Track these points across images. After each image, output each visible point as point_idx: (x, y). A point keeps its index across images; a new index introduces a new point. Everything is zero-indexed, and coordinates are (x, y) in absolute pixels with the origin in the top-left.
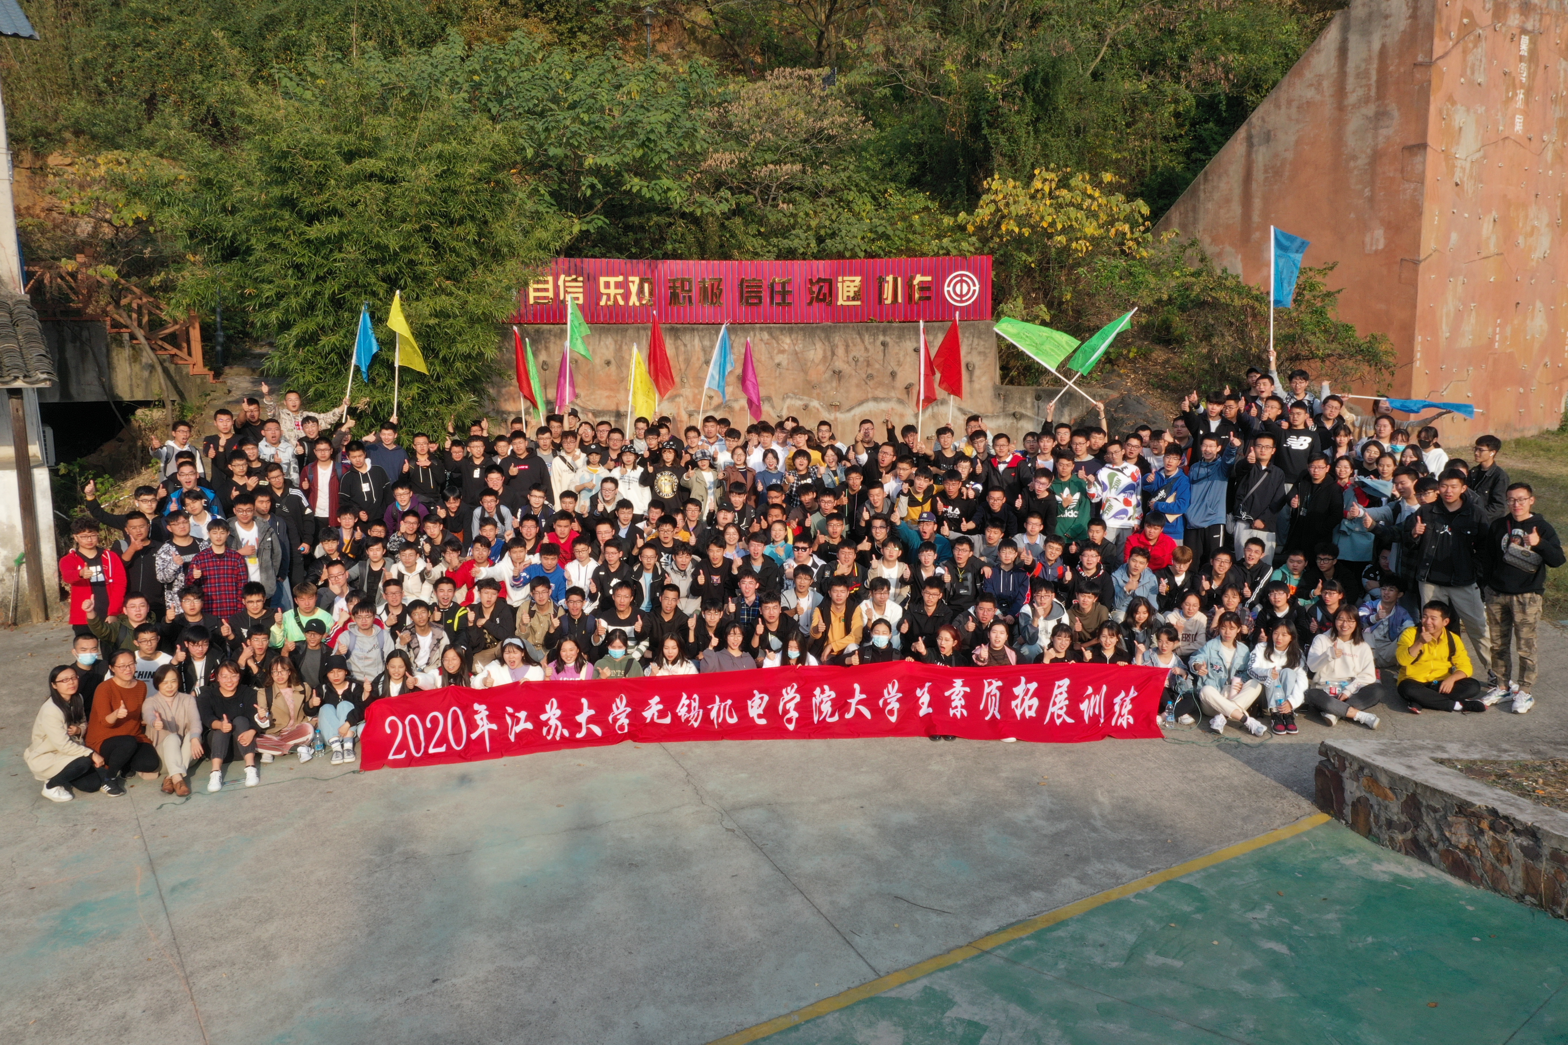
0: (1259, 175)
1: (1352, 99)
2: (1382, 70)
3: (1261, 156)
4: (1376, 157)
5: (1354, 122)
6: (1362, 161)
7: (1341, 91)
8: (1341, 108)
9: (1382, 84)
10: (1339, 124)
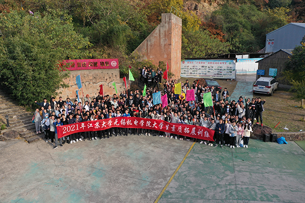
0: (149, 45)
1: (161, 37)
2: (165, 33)
3: (149, 43)
4: (165, 45)
5: (162, 40)
6: (163, 45)
7: (160, 36)
8: (160, 38)
9: (165, 35)
10: (160, 40)
